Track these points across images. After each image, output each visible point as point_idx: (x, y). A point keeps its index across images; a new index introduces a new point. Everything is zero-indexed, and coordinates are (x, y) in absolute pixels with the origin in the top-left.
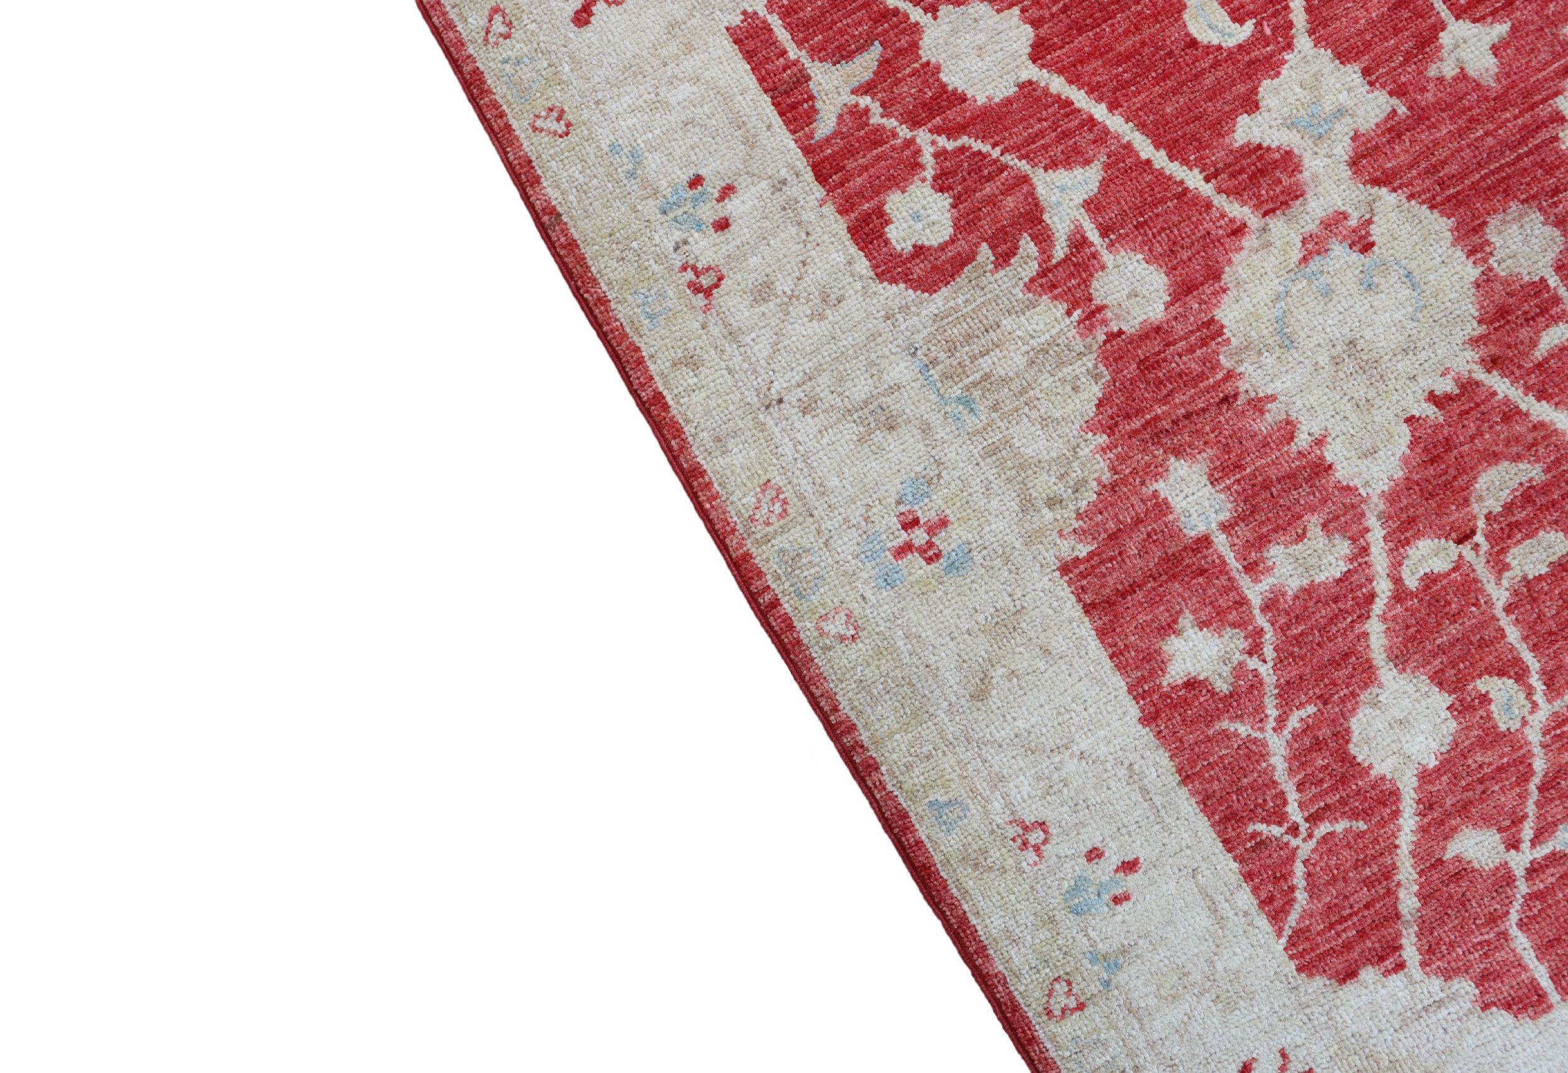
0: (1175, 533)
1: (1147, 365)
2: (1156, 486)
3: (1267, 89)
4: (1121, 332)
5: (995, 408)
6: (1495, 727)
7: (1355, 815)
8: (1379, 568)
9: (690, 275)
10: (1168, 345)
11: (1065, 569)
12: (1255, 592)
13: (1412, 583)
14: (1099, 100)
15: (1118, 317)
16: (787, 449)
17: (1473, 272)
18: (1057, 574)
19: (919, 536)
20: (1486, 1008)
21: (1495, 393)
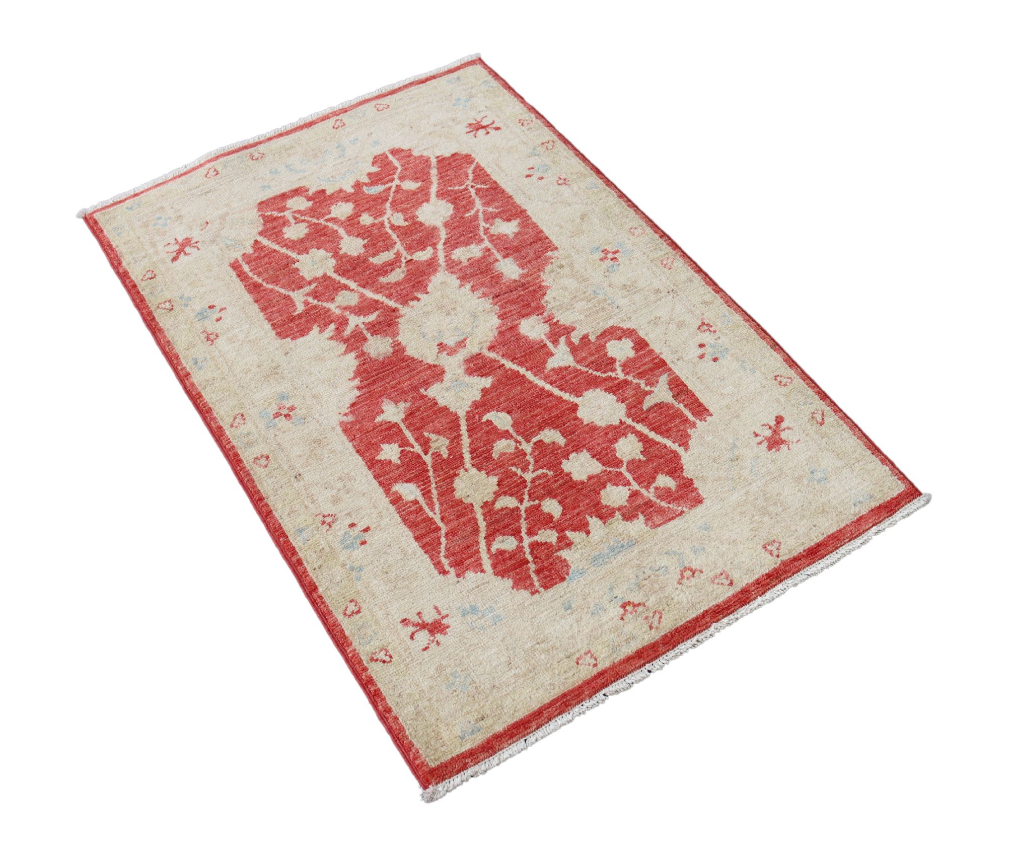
0: (516, 259)
1: (527, 306)
2: (523, 272)
3: (478, 396)
4: (538, 315)
6: (402, 214)
7: (452, 191)
8: (441, 252)
10: (519, 312)
11: (556, 248)
12: (487, 244)
13: (430, 248)
15: (539, 320)
17: (399, 338)
20: (410, 150)
21: (394, 301)
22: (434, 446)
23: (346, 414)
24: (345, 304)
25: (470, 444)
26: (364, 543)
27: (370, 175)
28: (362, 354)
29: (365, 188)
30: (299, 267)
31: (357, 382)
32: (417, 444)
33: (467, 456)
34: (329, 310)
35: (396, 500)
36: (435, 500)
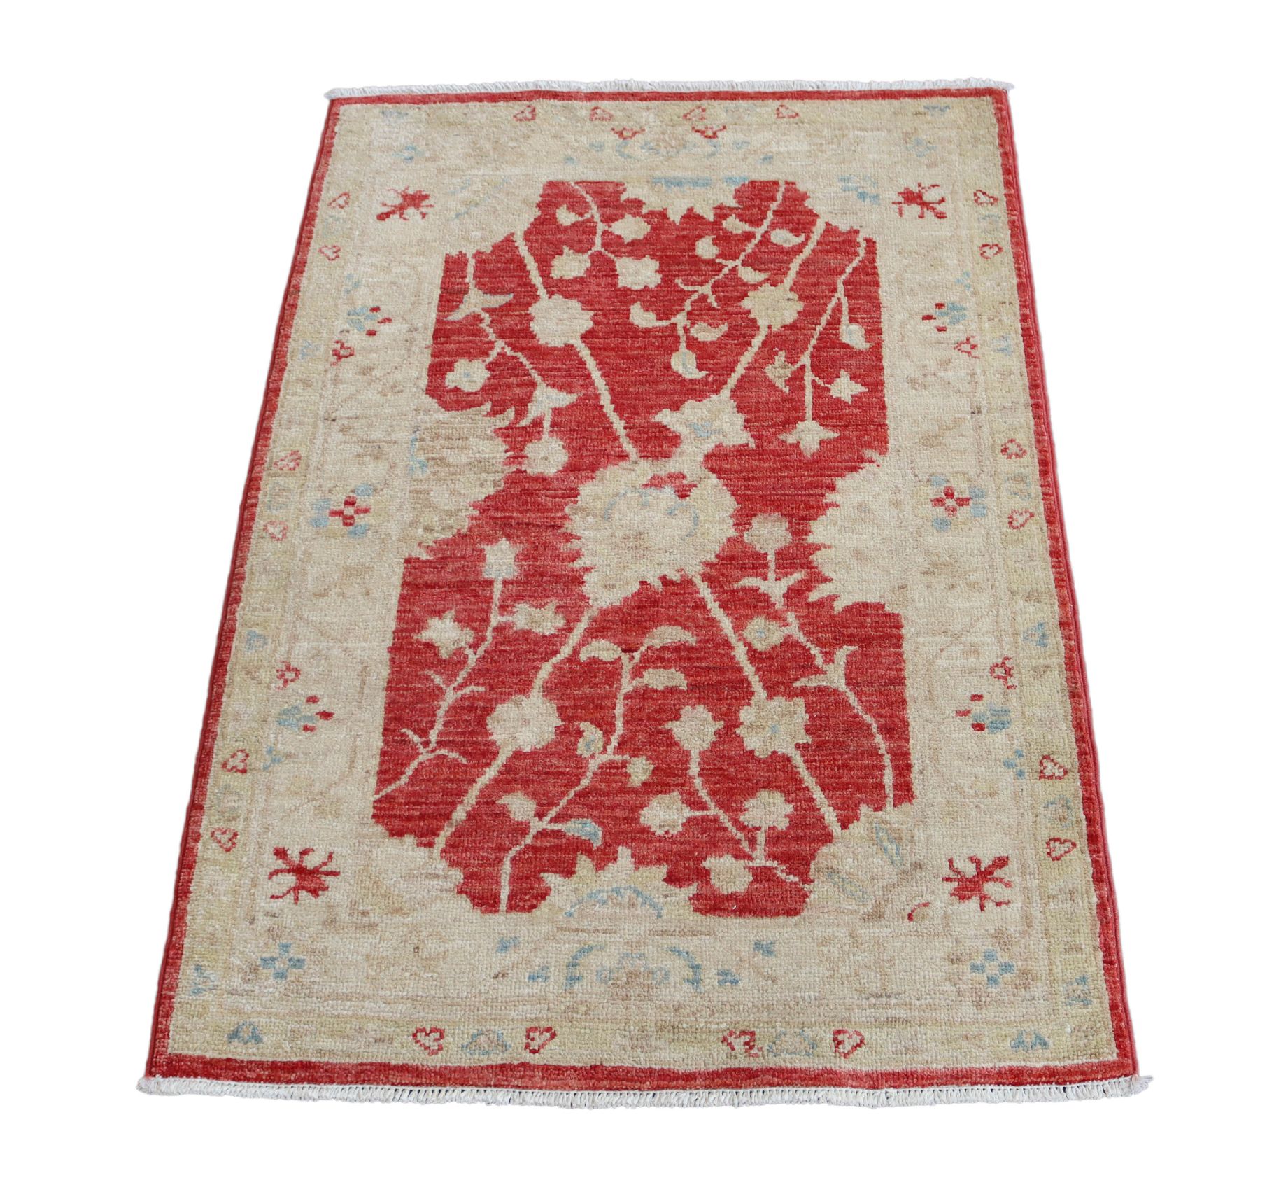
0: (477, 572)
1: (525, 491)
2: (485, 547)
3: (689, 404)
4: (525, 472)
5: (434, 474)
6: (575, 750)
7: (464, 754)
8: (571, 642)
9: (338, 346)
10: (544, 489)
11: (408, 561)
12: (496, 619)
13: (583, 656)
14: (600, 369)
15: (530, 465)
16: (318, 442)
17: (732, 533)
18: (403, 561)
19: (349, 511)
20: (460, 892)
21: (698, 592)
22: (788, 373)
23: (871, 461)
24: (773, 626)
25: (742, 354)
26: (939, 306)
27: (568, 872)
28: (799, 532)
29: (597, 843)
30: (803, 731)
31: (830, 497)
32: (806, 383)
33: (757, 342)
34: (802, 626)
35: (874, 331)
36: (829, 312)
